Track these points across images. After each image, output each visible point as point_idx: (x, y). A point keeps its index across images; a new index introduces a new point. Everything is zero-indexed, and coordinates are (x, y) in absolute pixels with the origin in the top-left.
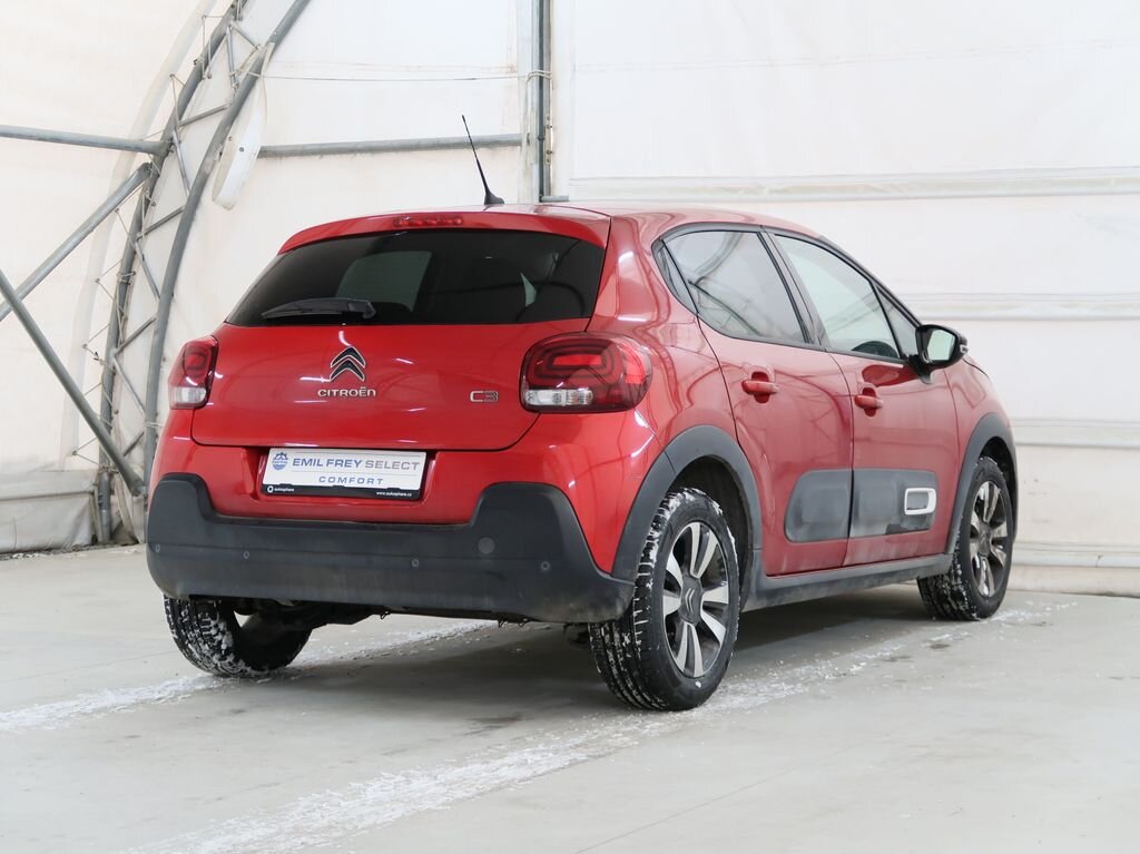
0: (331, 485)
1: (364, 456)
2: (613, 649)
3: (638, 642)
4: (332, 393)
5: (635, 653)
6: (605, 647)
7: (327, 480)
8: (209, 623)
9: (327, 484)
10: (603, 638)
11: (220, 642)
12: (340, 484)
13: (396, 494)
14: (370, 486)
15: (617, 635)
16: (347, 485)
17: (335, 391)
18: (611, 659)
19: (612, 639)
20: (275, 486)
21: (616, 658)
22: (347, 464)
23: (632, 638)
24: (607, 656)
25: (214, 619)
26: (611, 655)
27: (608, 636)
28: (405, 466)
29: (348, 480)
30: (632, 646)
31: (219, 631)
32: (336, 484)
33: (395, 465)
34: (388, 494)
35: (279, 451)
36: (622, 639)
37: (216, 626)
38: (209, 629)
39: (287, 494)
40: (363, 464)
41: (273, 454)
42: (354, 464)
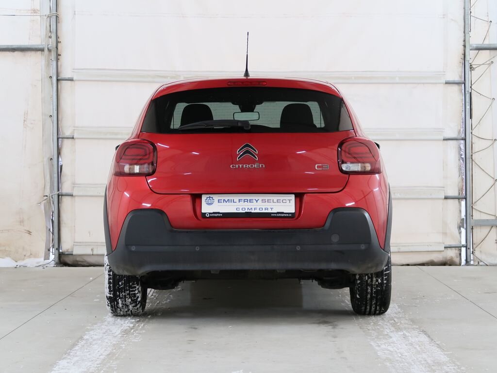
0: (244, 212)
1: (260, 197)
2: (371, 286)
3: (385, 282)
4: (239, 166)
5: (382, 287)
6: (367, 285)
7: (241, 209)
8: (135, 287)
9: (241, 211)
10: (367, 281)
11: (138, 297)
12: (249, 211)
13: (282, 215)
14: (266, 211)
15: (374, 279)
16: (253, 211)
17: (241, 166)
18: (369, 291)
19: (372, 281)
20: (210, 213)
21: (372, 290)
22: (251, 201)
23: (382, 280)
24: (367, 289)
25: (138, 285)
26: (369, 288)
27: (370, 280)
28: (284, 201)
29: (253, 209)
30: (382, 283)
31: (139, 291)
32: (246, 211)
33: (278, 201)
34: (278, 215)
35: (208, 196)
36: (377, 281)
37: (138, 289)
38: (135, 291)
39: (218, 217)
40: (259, 202)
41: (204, 197)
42: (254, 201)
